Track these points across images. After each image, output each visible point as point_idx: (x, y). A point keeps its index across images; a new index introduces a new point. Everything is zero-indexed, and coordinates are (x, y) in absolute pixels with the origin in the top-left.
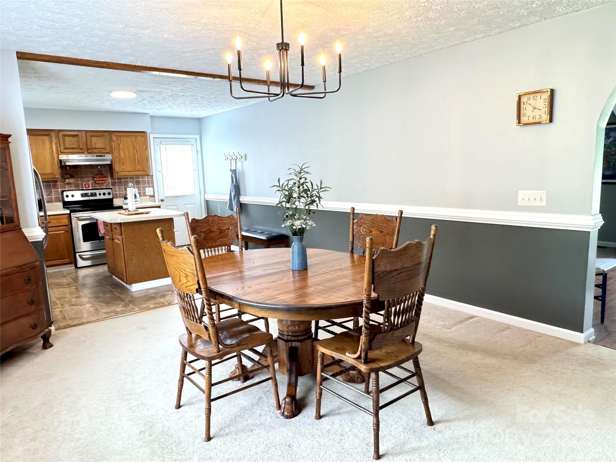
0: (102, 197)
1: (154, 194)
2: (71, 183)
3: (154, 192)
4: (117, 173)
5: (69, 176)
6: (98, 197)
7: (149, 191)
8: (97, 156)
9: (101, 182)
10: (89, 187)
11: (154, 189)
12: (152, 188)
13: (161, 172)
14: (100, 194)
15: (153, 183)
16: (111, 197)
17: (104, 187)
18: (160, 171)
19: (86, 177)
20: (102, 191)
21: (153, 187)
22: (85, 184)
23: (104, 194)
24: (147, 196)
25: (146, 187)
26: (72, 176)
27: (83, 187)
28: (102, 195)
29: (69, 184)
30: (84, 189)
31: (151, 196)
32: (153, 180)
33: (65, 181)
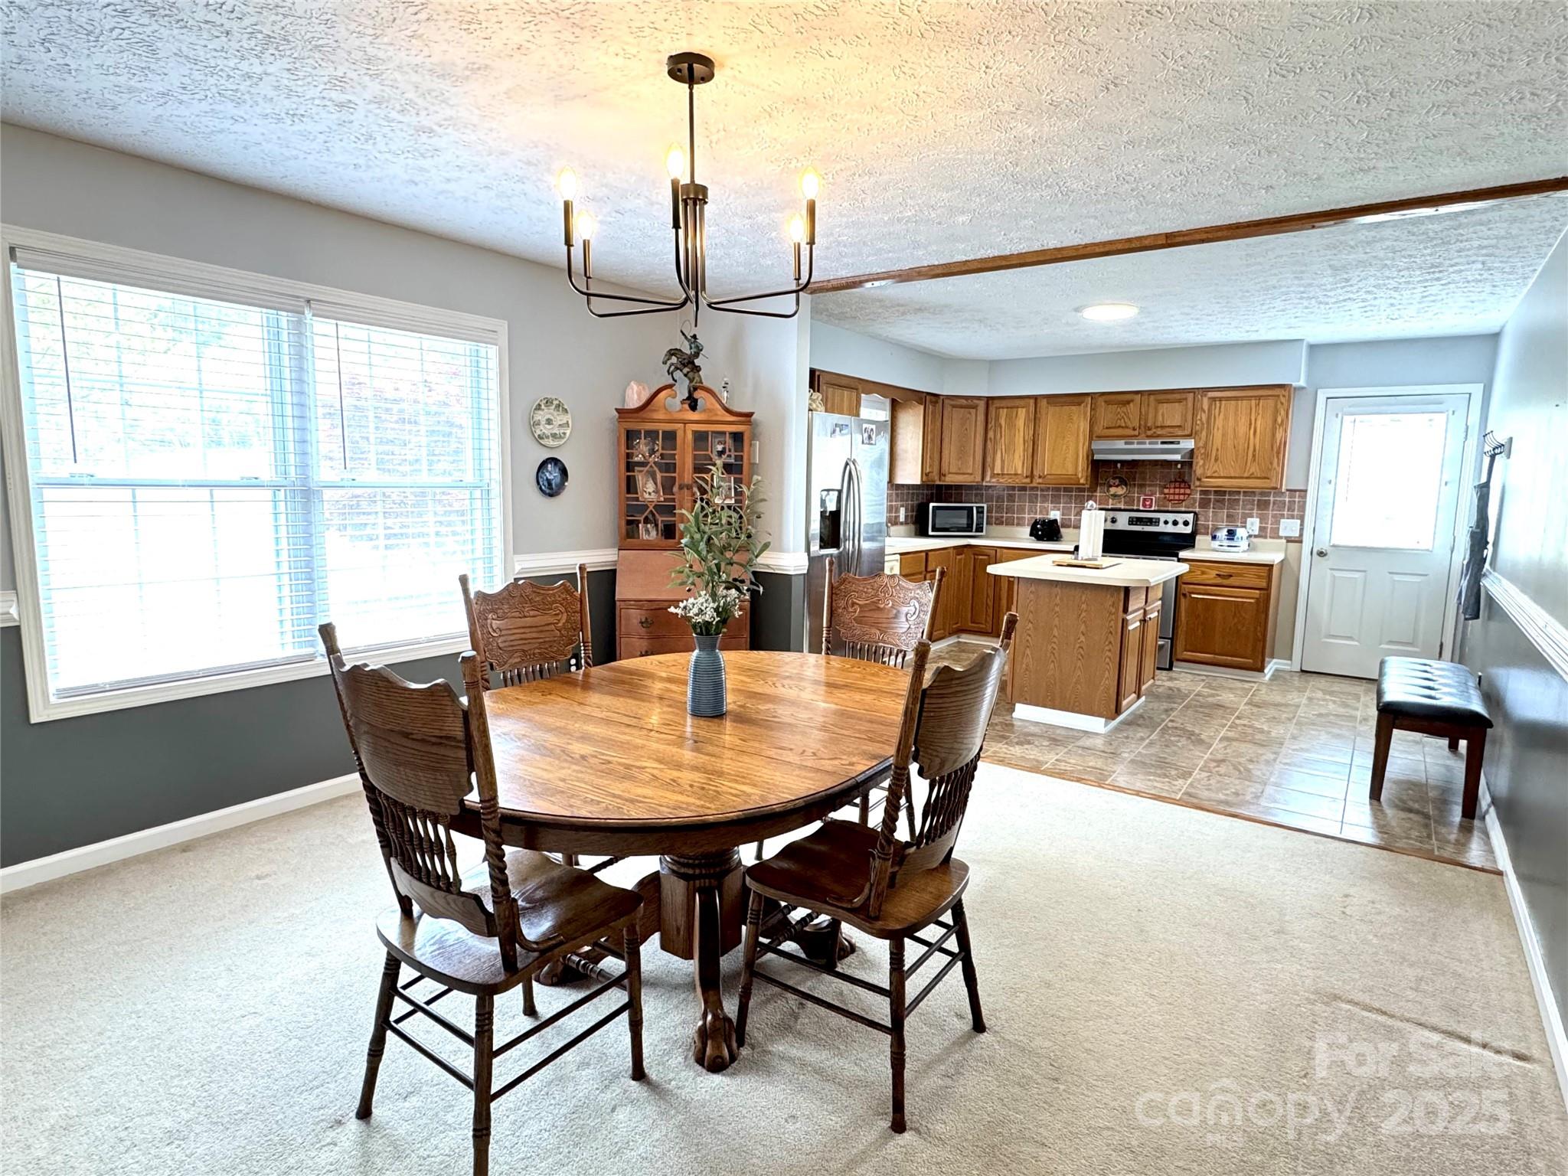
0: (1170, 529)
1: (1301, 535)
2: (1120, 496)
3: (1302, 530)
4: (1199, 479)
5: (1117, 482)
6: (1161, 528)
7: (1289, 527)
8: (1163, 443)
9: (1177, 497)
10: (1151, 506)
11: (1302, 524)
12: (1299, 521)
13: (1333, 483)
14: (1166, 522)
15: (1303, 508)
16: (1188, 530)
17: (1183, 509)
18: (1330, 482)
19: (1150, 485)
20: (1171, 517)
21: (1302, 518)
22: (1145, 500)
23: (1175, 523)
24: (1281, 538)
25: (1282, 516)
26: (1123, 482)
27: (1138, 505)
28: (1170, 524)
29: (1115, 496)
30: (1141, 508)
31: (1289, 540)
32: (1305, 502)
33: (1108, 491)
